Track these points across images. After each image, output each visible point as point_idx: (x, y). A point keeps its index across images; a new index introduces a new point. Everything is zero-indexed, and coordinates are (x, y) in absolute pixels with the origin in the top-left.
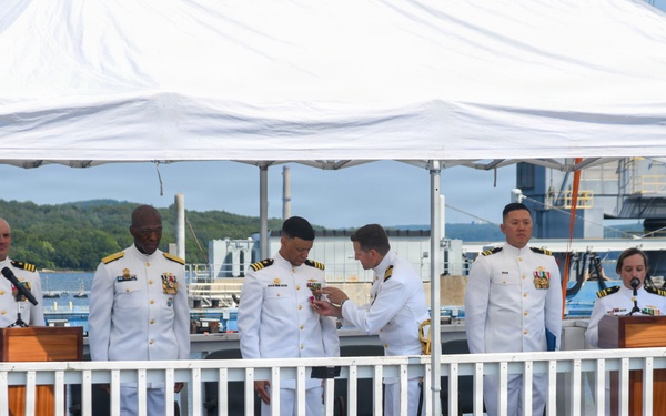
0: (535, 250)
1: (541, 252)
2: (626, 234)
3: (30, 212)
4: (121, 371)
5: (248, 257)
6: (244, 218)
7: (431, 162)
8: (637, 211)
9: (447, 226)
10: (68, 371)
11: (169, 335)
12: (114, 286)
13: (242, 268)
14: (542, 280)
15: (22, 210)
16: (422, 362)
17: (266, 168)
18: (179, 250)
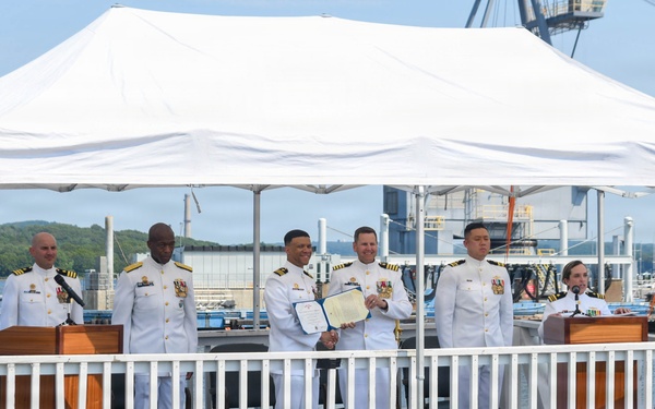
0: (491, 262)
1: (496, 264)
4: (159, 362)
7: (416, 187)
9: (328, 243)
10: (115, 363)
11: (180, 331)
12: (134, 291)
14: (498, 286)
16: (409, 355)
17: (259, 193)
18: (109, 261)
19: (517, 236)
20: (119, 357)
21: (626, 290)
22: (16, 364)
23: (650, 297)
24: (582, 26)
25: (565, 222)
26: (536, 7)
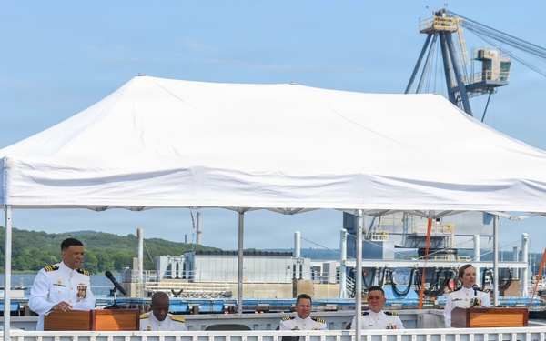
2: (408, 257)
3: (43, 238)
4: (166, 337)
5: (181, 267)
6: (173, 243)
7: (356, 210)
8: (414, 244)
9: (301, 250)
10: (133, 337)
13: (177, 273)
15: (38, 236)
16: (350, 334)
17: (243, 213)
18: (139, 262)
19: (442, 246)
20: (136, 333)
21: (523, 288)
22: (61, 337)
23: (540, 293)
24: (492, 91)
25: (478, 236)
26: (458, 77)
